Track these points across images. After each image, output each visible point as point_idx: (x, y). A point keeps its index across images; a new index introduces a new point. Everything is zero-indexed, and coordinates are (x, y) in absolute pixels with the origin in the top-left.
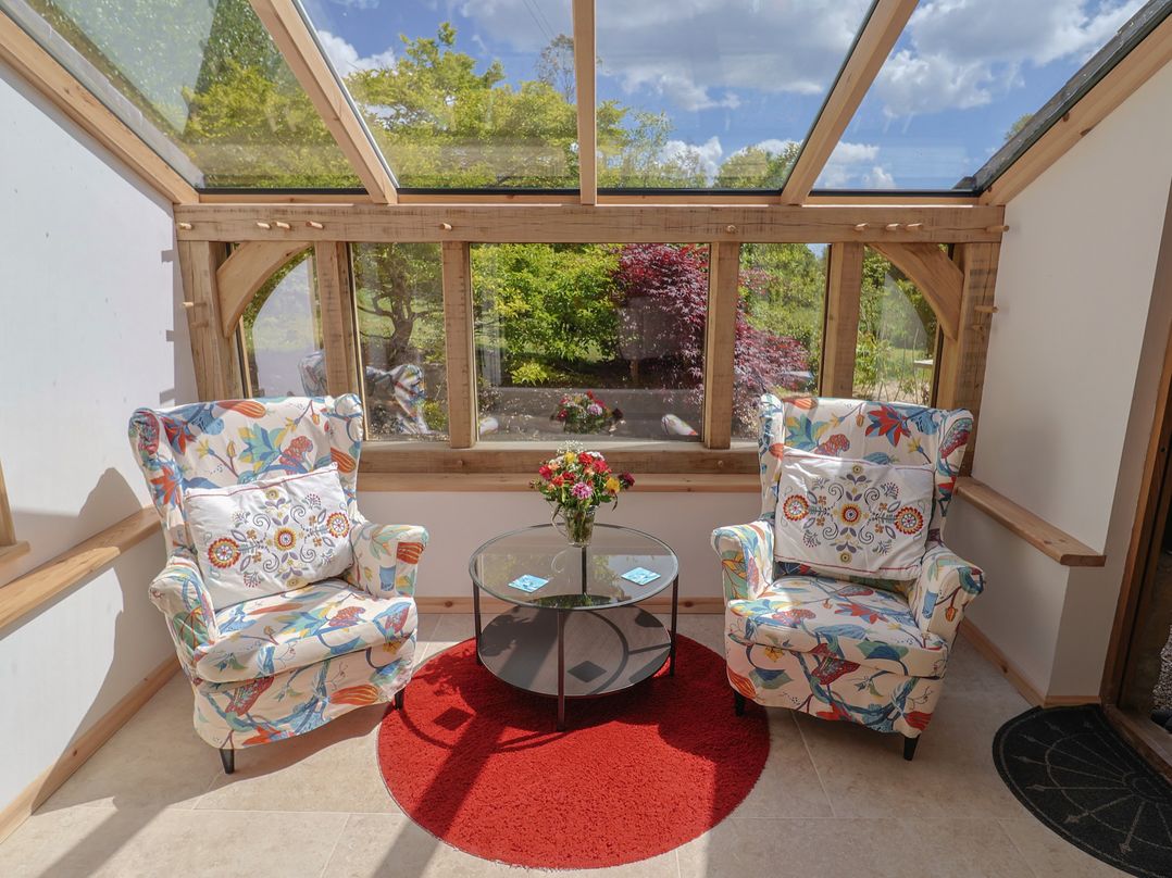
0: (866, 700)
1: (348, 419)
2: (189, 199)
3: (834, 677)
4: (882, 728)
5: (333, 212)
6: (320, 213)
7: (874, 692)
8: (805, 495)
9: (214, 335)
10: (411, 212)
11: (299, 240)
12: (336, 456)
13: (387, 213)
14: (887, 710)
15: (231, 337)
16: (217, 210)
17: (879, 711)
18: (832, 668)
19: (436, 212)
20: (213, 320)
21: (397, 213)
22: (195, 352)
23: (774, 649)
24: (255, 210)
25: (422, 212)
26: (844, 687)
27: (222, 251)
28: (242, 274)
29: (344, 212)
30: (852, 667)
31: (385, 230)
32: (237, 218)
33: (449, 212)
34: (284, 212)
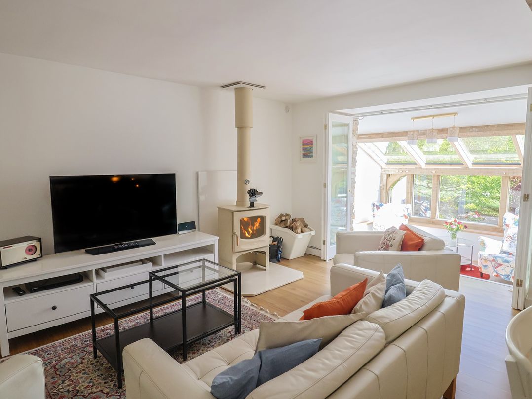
0: (504, 273)
1: (408, 209)
2: (384, 166)
3: (498, 267)
4: (507, 279)
5: (411, 169)
6: (409, 169)
7: (505, 271)
8: (511, 236)
9: (385, 191)
10: (427, 169)
11: (404, 174)
12: (404, 215)
13: (422, 169)
14: (508, 276)
15: (388, 192)
16: (389, 168)
17: (506, 275)
18: (497, 265)
19: (432, 169)
20: (385, 189)
21: (424, 169)
22: (381, 194)
23: (486, 260)
24: (396, 168)
25: (429, 169)
26: (499, 269)
27: (389, 175)
28: (392, 179)
29: (413, 169)
30: (501, 265)
31: (421, 172)
32: (392, 169)
33: (435, 169)
34: (401, 168)
